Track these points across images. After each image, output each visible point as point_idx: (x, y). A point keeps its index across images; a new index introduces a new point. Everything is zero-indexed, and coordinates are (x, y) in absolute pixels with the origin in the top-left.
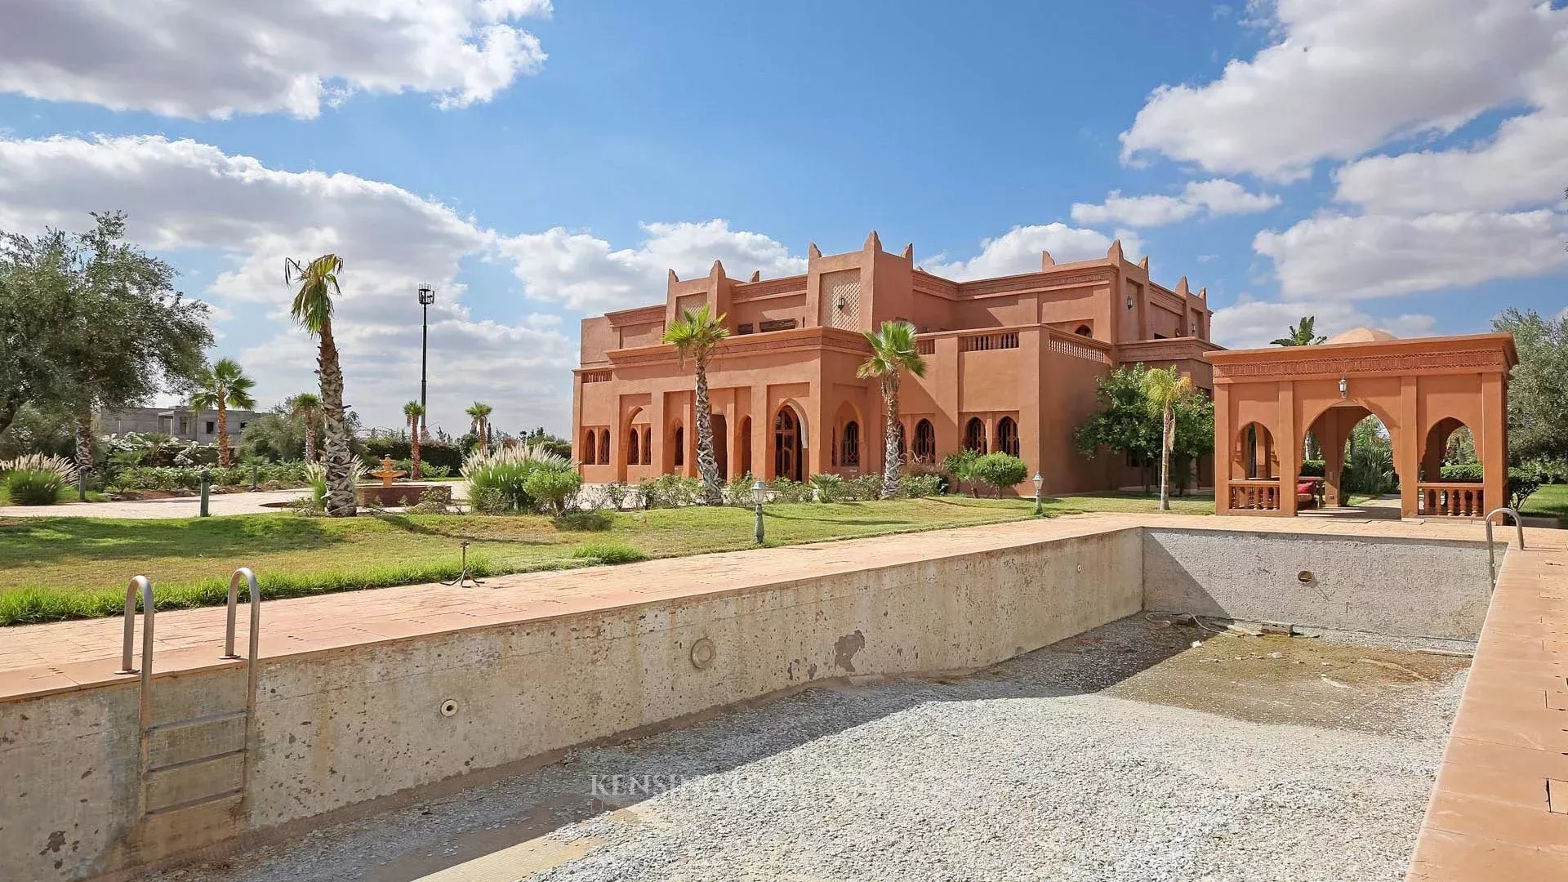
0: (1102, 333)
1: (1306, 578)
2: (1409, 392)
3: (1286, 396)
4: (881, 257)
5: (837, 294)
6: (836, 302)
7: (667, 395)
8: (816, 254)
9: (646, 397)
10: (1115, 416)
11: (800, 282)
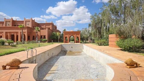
0: (51, 29)
1: (72, 47)
2: (75, 35)
3: (68, 35)
4: (32, 20)
5: (27, 23)
6: (27, 24)
7: (6, 32)
8: (25, 19)
9: (3, 32)
10: (53, 36)
11: (23, 21)
